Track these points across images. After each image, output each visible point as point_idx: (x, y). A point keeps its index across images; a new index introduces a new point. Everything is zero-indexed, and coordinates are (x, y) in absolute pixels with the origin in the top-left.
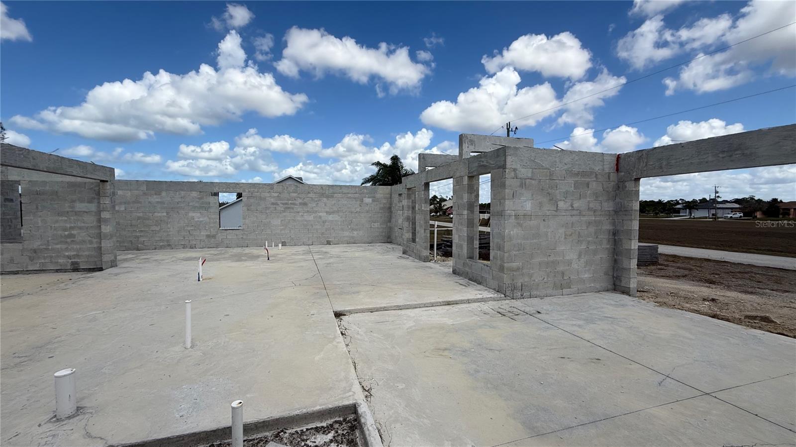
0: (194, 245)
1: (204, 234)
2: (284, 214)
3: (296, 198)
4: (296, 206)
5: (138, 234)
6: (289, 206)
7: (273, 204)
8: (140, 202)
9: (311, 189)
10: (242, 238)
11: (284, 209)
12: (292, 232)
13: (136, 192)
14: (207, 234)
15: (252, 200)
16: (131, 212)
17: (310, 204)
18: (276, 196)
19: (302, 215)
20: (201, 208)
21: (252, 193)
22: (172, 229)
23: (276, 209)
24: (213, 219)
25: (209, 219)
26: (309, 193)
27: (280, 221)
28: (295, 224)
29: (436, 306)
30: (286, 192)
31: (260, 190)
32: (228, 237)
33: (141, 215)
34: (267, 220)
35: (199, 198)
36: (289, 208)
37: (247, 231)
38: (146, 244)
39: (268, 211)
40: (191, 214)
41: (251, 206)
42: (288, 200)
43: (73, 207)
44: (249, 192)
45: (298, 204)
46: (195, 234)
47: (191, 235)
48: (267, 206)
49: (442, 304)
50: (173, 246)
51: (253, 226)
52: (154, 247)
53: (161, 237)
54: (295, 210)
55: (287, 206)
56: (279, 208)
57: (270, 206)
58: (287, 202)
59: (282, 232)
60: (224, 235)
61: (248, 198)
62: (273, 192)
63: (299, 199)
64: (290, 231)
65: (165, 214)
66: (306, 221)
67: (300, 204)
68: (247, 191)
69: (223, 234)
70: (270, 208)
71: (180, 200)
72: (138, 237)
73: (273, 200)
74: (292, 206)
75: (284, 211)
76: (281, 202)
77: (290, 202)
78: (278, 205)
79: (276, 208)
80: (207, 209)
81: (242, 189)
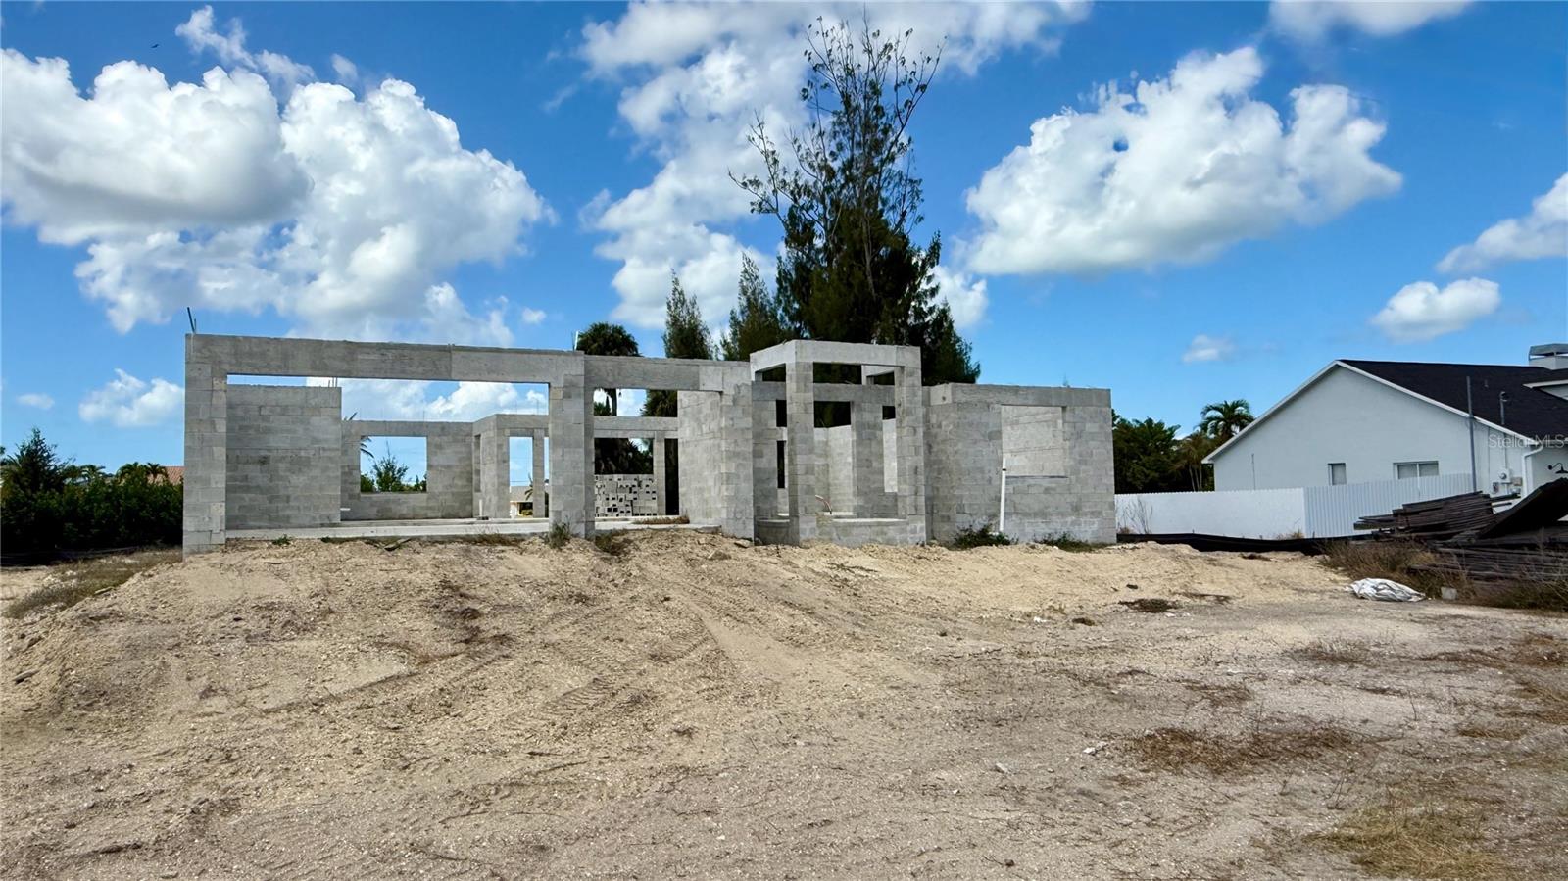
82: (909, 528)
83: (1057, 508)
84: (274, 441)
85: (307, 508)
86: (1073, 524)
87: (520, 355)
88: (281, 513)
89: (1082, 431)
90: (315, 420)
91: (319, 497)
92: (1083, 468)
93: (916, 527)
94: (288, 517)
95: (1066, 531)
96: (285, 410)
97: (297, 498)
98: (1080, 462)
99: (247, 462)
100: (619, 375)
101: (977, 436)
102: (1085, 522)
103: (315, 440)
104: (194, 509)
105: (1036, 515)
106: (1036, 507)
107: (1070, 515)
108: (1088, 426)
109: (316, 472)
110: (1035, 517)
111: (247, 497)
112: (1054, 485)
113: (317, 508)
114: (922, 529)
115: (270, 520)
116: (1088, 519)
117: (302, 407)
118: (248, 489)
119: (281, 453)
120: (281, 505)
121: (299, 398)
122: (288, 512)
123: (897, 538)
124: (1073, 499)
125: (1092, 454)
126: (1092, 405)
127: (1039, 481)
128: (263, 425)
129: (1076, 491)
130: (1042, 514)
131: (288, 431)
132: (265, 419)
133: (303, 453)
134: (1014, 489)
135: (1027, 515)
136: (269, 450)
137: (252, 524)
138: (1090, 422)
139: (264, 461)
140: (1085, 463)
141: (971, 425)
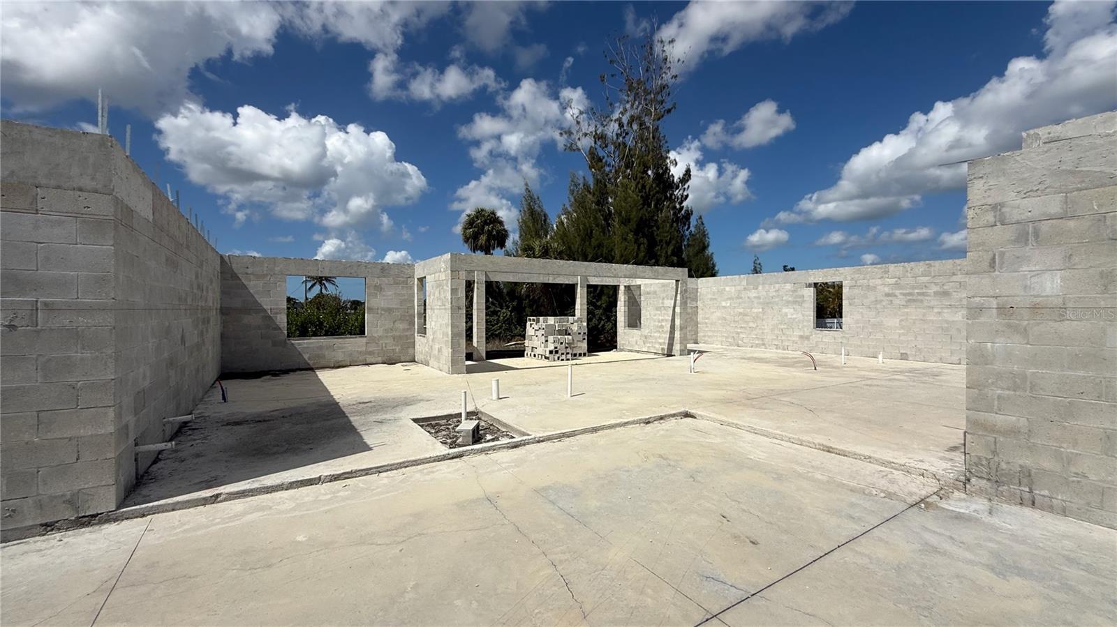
0: (786, 347)
1: (797, 334)
2: (906, 310)
3: (927, 285)
4: (927, 298)
5: (739, 331)
6: (914, 298)
7: (888, 295)
8: (741, 298)
9: (959, 268)
10: (841, 342)
11: (906, 302)
12: (919, 338)
13: (739, 288)
14: (799, 334)
15: (856, 291)
16: (735, 308)
17: (954, 293)
18: (893, 283)
19: (939, 313)
20: (795, 302)
21: (856, 282)
22: (766, 327)
23: (892, 303)
24: (807, 316)
25: (803, 316)
26: (954, 274)
27: (898, 320)
28: (926, 326)
29: (807, 446)
30: (909, 275)
31: (868, 276)
32: (824, 340)
33: (741, 310)
34: (878, 319)
35: (793, 291)
36: (914, 301)
37: (848, 334)
38: (745, 341)
39: (878, 306)
40: (785, 310)
41: (855, 299)
42: (913, 288)
43: (663, 303)
44: (852, 279)
45: (932, 294)
46: (788, 333)
47: (784, 334)
48: (878, 299)
49: (817, 447)
50: (767, 346)
51: (857, 327)
52: (750, 345)
53: (756, 335)
54: (926, 304)
55: (911, 297)
56: (896, 302)
57: (882, 298)
58: (911, 291)
59: (901, 338)
60: (819, 338)
61: (851, 287)
62: (888, 278)
63: (933, 285)
64: (916, 337)
65: (761, 310)
66: (947, 322)
67: (936, 293)
68: (849, 278)
69: (818, 336)
70: (882, 301)
71: (774, 294)
72: (738, 333)
73: (887, 290)
74: (919, 297)
75: (905, 306)
76: (901, 291)
77: (916, 291)
78: (896, 296)
79: (891, 301)
80: (800, 304)
81: (842, 277)
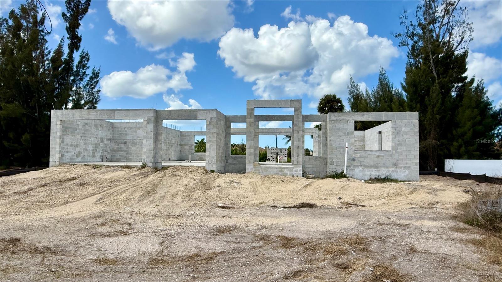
82: (294, 170)
83: (384, 164)
84: (129, 137)
85: (136, 156)
86: (393, 171)
87: (134, 111)
88: (129, 158)
89: (400, 131)
90: (138, 131)
91: (139, 153)
92: (399, 147)
93: (297, 170)
94: (131, 159)
95: (389, 174)
96: (131, 128)
97: (133, 154)
98: (398, 145)
99: (121, 143)
100: (170, 116)
101: (341, 134)
102: (400, 171)
103: (138, 137)
104: (52, 155)
105: (372, 167)
106: (372, 163)
107: (391, 167)
108: (403, 129)
109: (138, 146)
110: (371, 168)
111: (121, 153)
112: (382, 155)
113: (138, 156)
114: (300, 170)
115: (127, 159)
116: (402, 170)
117: (135, 128)
118: (121, 151)
119: (130, 141)
120: (129, 155)
121: (134, 125)
122: (131, 158)
123: (289, 173)
124: (394, 161)
125: (405, 141)
126: (407, 120)
127: (374, 153)
128: (125, 133)
129: (395, 157)
130: (376, 167)
131: (131, 135)
132: (126, 131)
133: (135, 141)
134: (360, 156)
135: (368, 167)
136: (127, 140)
137: (122, 160)
138: (404, 127)
139: (125, 143)
140: (401, 145)
141: (338, 129)
